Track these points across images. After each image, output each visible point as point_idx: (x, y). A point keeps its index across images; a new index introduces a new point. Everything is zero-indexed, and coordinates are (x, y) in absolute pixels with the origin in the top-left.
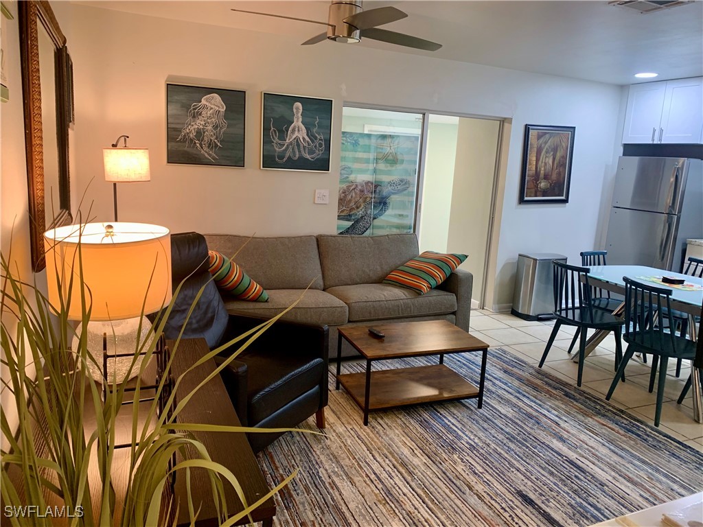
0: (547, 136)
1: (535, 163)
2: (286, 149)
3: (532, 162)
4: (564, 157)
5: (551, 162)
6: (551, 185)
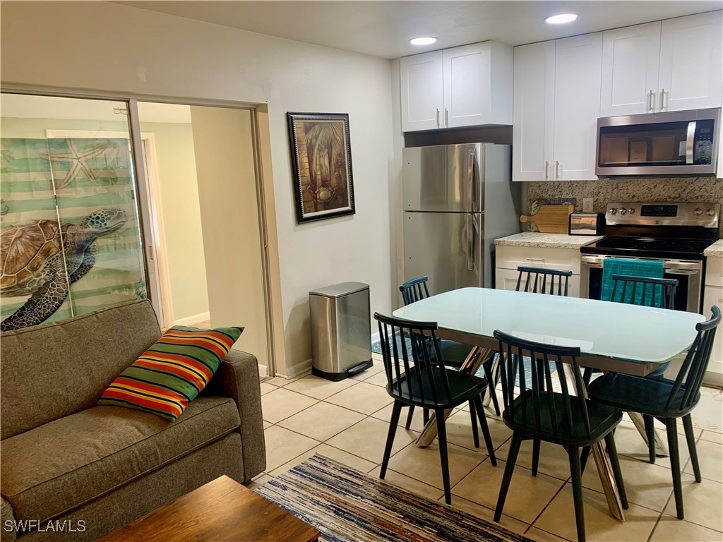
0: (317, 128)
1: (307, 167)
3: (303, 164)
4: (341, 155)
5: (326, 162)
6: (332, 193)
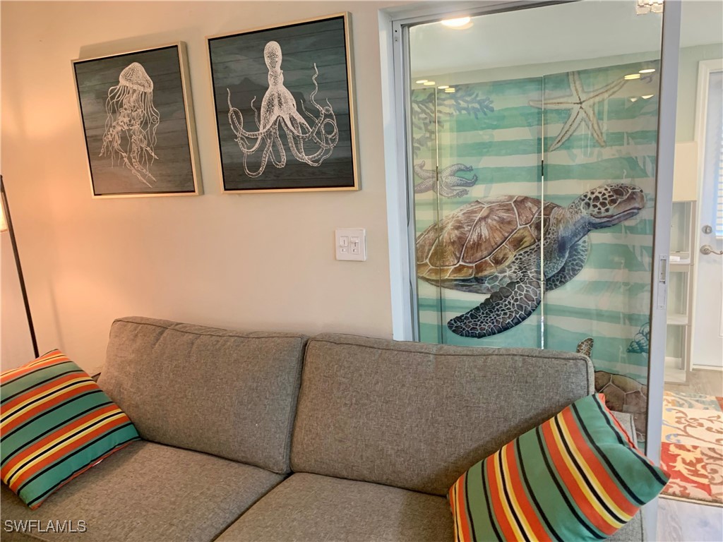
2: (261, 149)
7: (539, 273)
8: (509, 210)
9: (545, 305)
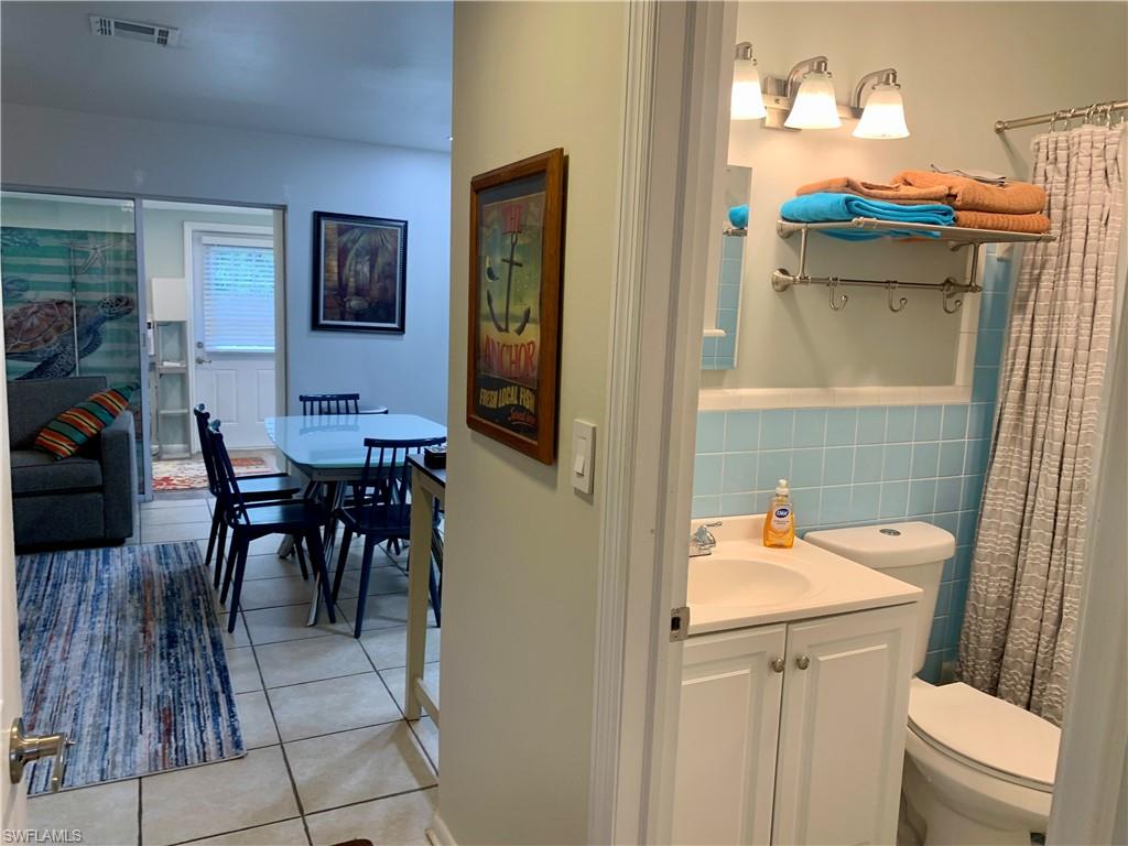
0: (357, 231)
1: (336, 270)
3: (330, 268)
4: (391, 266)
5: (366, 269)
6: (370, 304)
7: (74, 347)
8: (52, 308)
9: (80, 369)
